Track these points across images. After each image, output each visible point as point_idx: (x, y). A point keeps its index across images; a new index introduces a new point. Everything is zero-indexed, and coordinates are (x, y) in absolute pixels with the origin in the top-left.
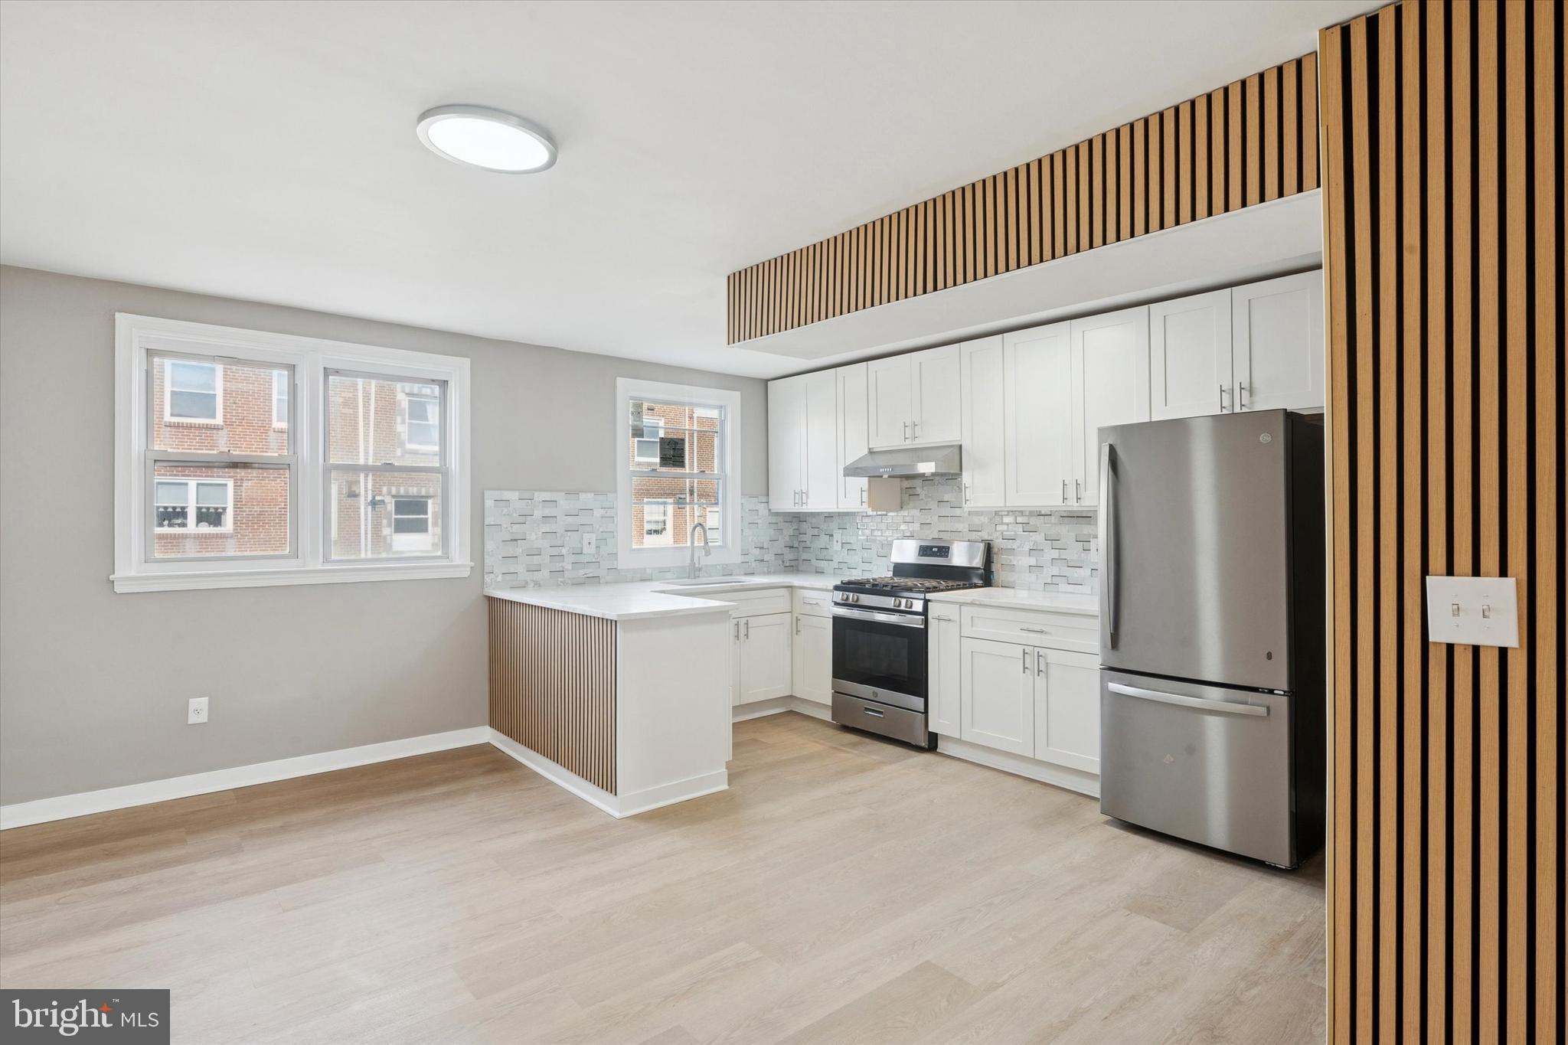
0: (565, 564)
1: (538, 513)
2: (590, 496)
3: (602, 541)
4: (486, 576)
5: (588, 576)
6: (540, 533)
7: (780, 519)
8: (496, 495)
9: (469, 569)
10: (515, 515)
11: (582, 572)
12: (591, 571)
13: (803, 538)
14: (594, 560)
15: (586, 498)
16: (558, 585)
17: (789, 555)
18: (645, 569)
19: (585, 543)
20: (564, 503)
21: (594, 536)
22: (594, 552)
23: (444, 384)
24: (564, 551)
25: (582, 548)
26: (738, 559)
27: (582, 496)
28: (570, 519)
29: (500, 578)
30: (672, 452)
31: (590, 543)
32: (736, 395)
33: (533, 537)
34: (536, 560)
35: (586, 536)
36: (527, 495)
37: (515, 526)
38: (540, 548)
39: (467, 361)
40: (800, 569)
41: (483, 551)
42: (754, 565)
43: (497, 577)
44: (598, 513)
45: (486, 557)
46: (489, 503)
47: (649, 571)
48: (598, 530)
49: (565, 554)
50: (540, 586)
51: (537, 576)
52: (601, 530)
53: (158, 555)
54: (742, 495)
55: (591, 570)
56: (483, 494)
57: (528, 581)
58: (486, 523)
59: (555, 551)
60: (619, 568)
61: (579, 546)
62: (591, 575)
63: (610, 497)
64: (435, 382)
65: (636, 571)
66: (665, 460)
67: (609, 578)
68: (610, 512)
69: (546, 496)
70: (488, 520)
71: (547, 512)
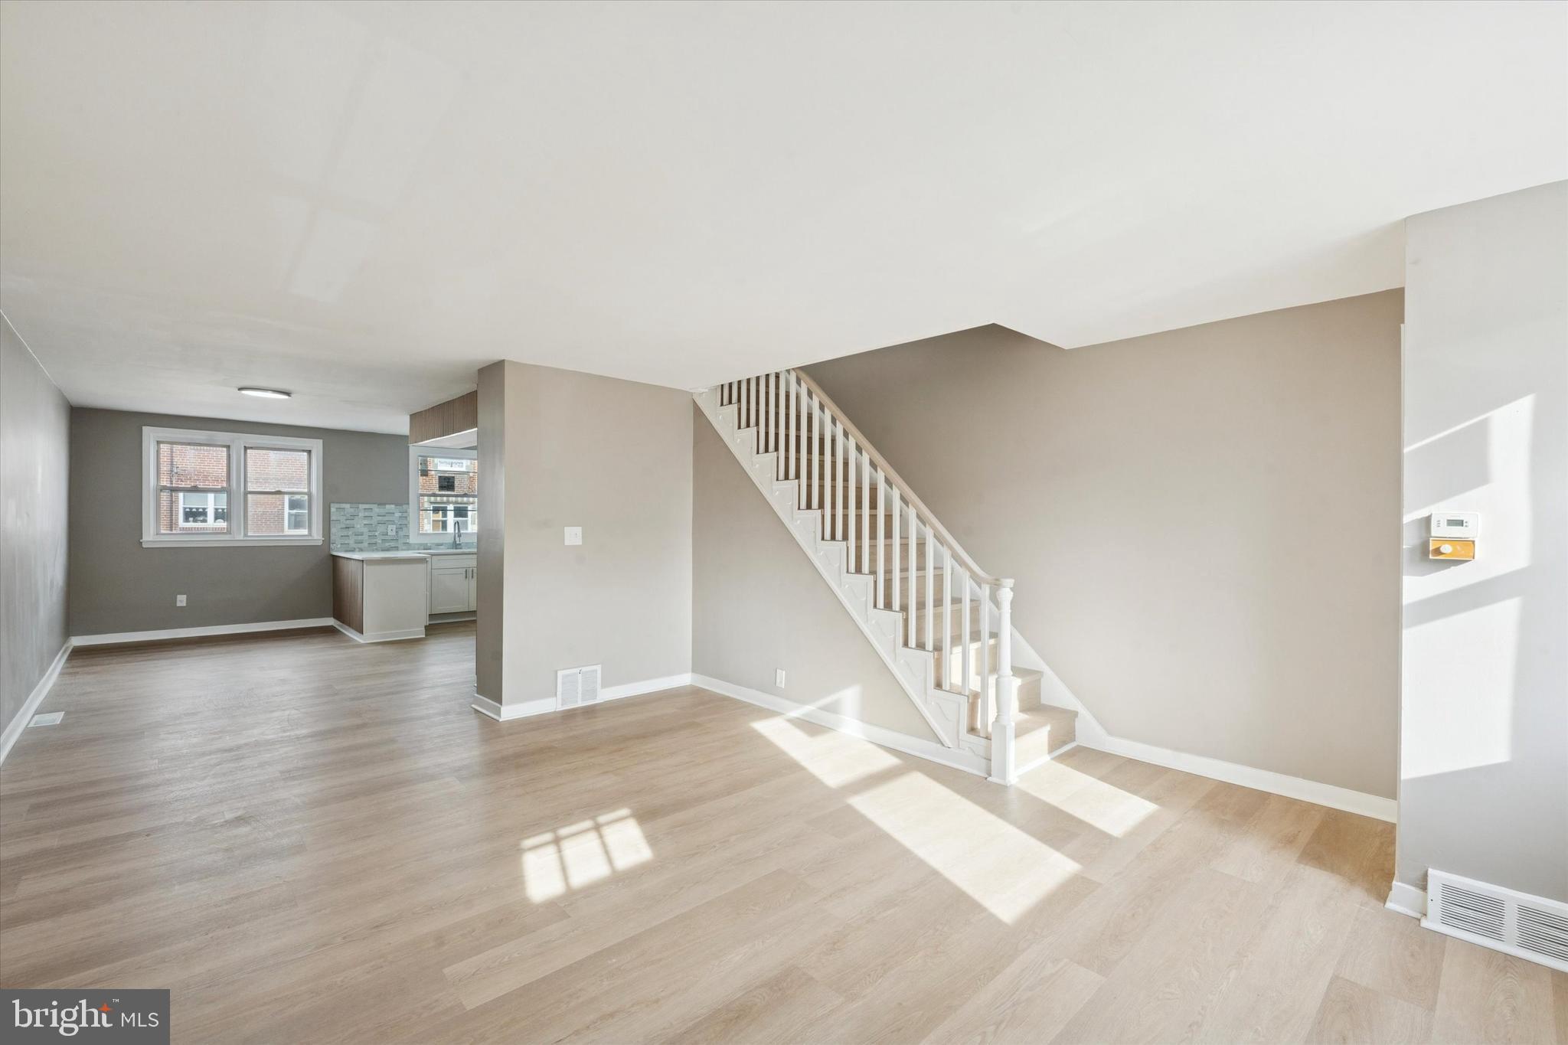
0: (377, 540)
1: (361, 514)
2: (393, 506)
3: (400, 528)
4: (330, 545)
5: (391, 546)
6: (363, 525)
8: (337, 505)
9: (322, 542)
10: (348, 515)
11: (387, 544)
12: (393, 544)
14: (395, 538)
15: (391, 507)
16: (373, 550)
18: (427, 544)
19: (389, 529)
20: (376, 509)
21: (394, 527)
22: (395, 534)
23: (309, 452)
24: (376, 534)
27: (387, 506)
28: (379, 518)
29: (339, 546)
30: (446, 484)
31: (392, 530)
33: (359, 526)
34: (360, 538)
35: (390, 526)
36: (354, 505)
37: (348, 521)
38: (363, 532)
39: (321, 441)
41: (330, 533)
43: (337, 545)
44: (397, 515)
45: (331, 535)
46: (333, 510)
47: (429, 545)
48: (397, 523)
50: (363, 550)
51: (360, 545)
52: (399, 523)
53: (162, 532)
56: (330, 505)
57: (356, 548)
58: (331, 519)
59: (371, 533)
60: (410, 542)
61: (386, 531)
62: (393, 546)
63: (405, 506)
64: (304, 451)
65: (421, 544)
66: (441, 488)
67: (404, 548)
68: (405, 515)
69: (367, 506)
70: (333, 518)
71: (367, 514)
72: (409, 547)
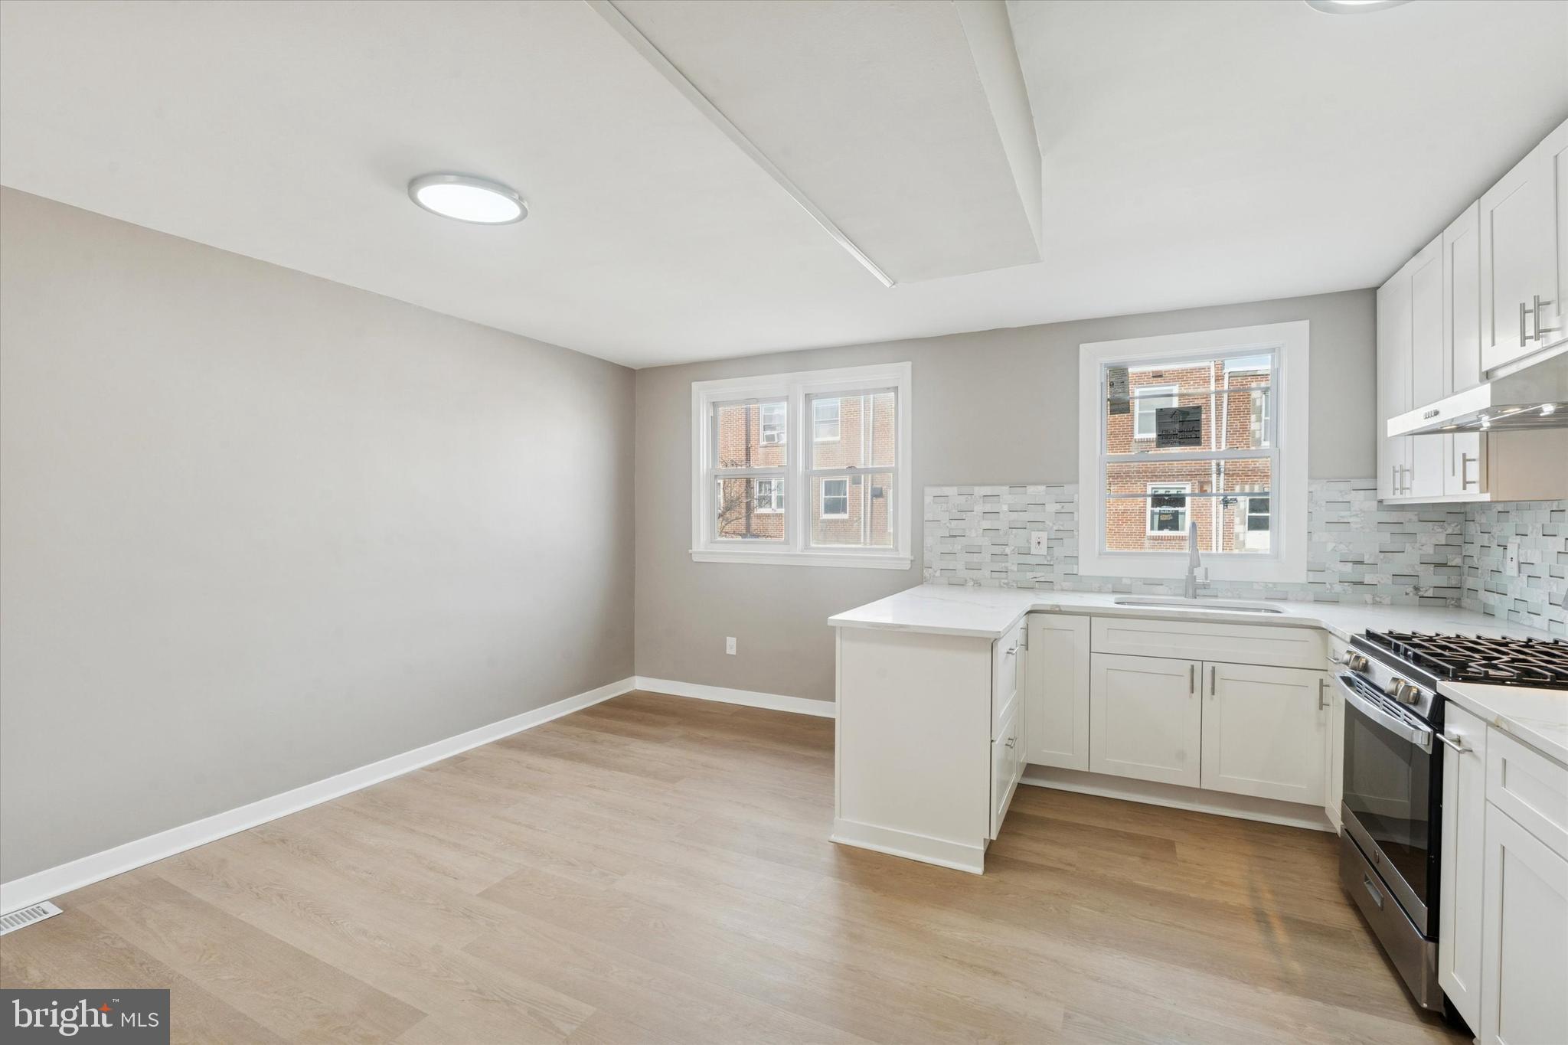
0: (1008, 564)
1: (979, 508)
2: (1042, 488)
3: (1056, 540)
4: (925, 571)
5: (1037, 580)
6: (982, 530)
7: (1412, 516)
8: (938, 491)
9: (909, 562)
10: (954, 511)
11: (1030, 575)
12: (1041, 574)
13: (1470, 549)
14: (1046, 563)
15: (1036, 491)
16: (1001, 587)
17: (1431, 580)
18: (1121, 578)
19: (1034, 542)
20: (1008, 498)
21: (1044, 536)
22: (1045, 553)
24: (1008, 550)
25: (1030, 548)
26: (1302, 577)
27: (1031, 489)
28: (1014, 515)
29: (938, 574)
30: (1177, 426)
31: (1039, 543)
32: (1302, 328)
33: (973, 534)
34: (976, 558)
35: (1035, 535)
36: (966, 490)
37: (954, 523)
38: (981, 546)
39: (908, 365)
40: (1463, 604)
41: (923, 547)
42: (1338, 588)
43: (935, 572)
44: (1051, 508)
45: (925, 552)
46: (928, 499)
47: (1128, 582)
48: (1052, 528)
49: (1009, 553)
50: (980, 585)
51: (976, 574)
52: (1055, 528)
54: (1310, 477)
55: (1043, 574)
56: (923, 491)
57: (968, 579)
58: (926, 519)
59: (997, 550)
60: (1079, 574)
61: (1027, 545)
62: (1042, 579)
63: (1068, 489)
64: (888, 389)
65: (1105, 579)
66: (1165, 438)
67: (1066, 585)
68: (1068, 508)
69: (987, 490)
70: (928, 516)
71: (988, 508)
72: (1081, 585)
